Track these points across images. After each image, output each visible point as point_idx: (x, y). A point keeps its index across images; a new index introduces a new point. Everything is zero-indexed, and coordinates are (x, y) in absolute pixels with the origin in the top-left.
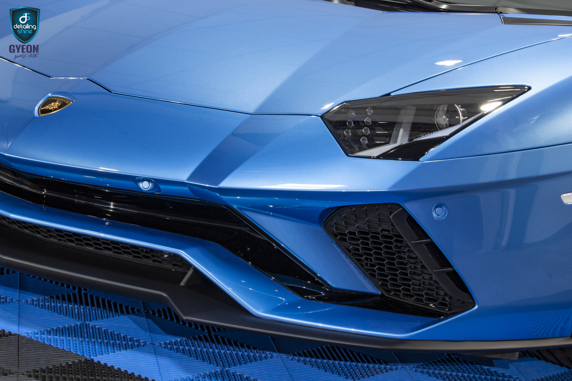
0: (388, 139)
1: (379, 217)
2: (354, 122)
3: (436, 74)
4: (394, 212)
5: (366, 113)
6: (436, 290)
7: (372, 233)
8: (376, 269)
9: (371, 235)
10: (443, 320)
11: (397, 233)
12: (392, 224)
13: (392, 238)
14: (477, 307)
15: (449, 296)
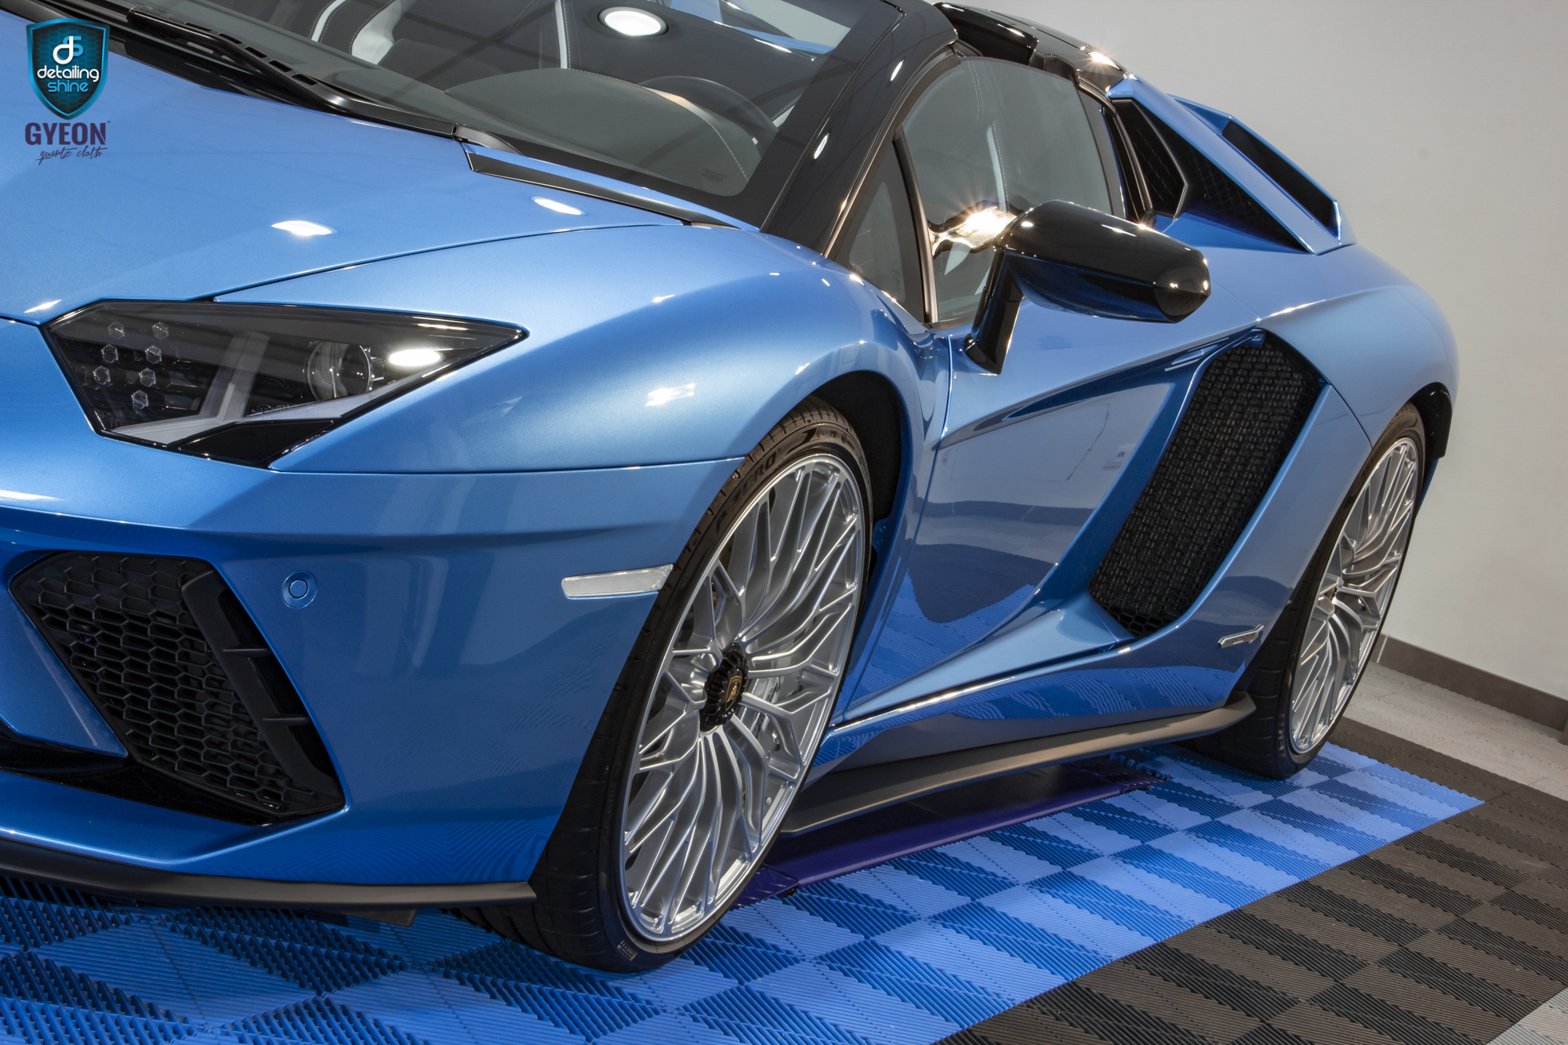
0: (195, 403)
1: (155, 584)
2: (122, 350)
3: (324, 266)
4: (192, 578)
5: (151, 333)
6: (260, 763)
7: (132, 617)
8: (126, 699)
9: (127, 621)
10: (267, 832)
11: (191, 627)
12: (184, 606)
13: (177, 635)
14: (347, 810)
15: (287, 779)
